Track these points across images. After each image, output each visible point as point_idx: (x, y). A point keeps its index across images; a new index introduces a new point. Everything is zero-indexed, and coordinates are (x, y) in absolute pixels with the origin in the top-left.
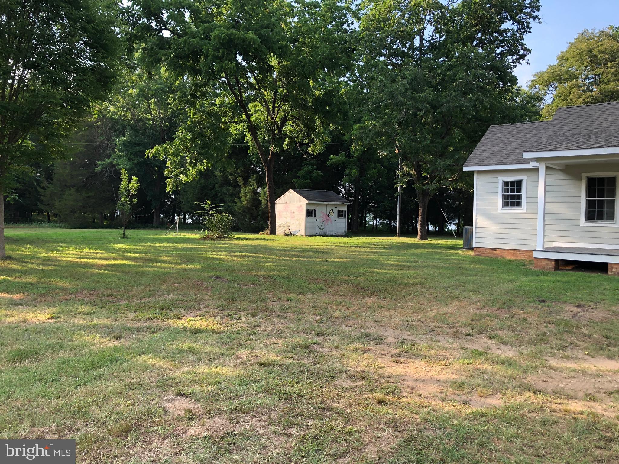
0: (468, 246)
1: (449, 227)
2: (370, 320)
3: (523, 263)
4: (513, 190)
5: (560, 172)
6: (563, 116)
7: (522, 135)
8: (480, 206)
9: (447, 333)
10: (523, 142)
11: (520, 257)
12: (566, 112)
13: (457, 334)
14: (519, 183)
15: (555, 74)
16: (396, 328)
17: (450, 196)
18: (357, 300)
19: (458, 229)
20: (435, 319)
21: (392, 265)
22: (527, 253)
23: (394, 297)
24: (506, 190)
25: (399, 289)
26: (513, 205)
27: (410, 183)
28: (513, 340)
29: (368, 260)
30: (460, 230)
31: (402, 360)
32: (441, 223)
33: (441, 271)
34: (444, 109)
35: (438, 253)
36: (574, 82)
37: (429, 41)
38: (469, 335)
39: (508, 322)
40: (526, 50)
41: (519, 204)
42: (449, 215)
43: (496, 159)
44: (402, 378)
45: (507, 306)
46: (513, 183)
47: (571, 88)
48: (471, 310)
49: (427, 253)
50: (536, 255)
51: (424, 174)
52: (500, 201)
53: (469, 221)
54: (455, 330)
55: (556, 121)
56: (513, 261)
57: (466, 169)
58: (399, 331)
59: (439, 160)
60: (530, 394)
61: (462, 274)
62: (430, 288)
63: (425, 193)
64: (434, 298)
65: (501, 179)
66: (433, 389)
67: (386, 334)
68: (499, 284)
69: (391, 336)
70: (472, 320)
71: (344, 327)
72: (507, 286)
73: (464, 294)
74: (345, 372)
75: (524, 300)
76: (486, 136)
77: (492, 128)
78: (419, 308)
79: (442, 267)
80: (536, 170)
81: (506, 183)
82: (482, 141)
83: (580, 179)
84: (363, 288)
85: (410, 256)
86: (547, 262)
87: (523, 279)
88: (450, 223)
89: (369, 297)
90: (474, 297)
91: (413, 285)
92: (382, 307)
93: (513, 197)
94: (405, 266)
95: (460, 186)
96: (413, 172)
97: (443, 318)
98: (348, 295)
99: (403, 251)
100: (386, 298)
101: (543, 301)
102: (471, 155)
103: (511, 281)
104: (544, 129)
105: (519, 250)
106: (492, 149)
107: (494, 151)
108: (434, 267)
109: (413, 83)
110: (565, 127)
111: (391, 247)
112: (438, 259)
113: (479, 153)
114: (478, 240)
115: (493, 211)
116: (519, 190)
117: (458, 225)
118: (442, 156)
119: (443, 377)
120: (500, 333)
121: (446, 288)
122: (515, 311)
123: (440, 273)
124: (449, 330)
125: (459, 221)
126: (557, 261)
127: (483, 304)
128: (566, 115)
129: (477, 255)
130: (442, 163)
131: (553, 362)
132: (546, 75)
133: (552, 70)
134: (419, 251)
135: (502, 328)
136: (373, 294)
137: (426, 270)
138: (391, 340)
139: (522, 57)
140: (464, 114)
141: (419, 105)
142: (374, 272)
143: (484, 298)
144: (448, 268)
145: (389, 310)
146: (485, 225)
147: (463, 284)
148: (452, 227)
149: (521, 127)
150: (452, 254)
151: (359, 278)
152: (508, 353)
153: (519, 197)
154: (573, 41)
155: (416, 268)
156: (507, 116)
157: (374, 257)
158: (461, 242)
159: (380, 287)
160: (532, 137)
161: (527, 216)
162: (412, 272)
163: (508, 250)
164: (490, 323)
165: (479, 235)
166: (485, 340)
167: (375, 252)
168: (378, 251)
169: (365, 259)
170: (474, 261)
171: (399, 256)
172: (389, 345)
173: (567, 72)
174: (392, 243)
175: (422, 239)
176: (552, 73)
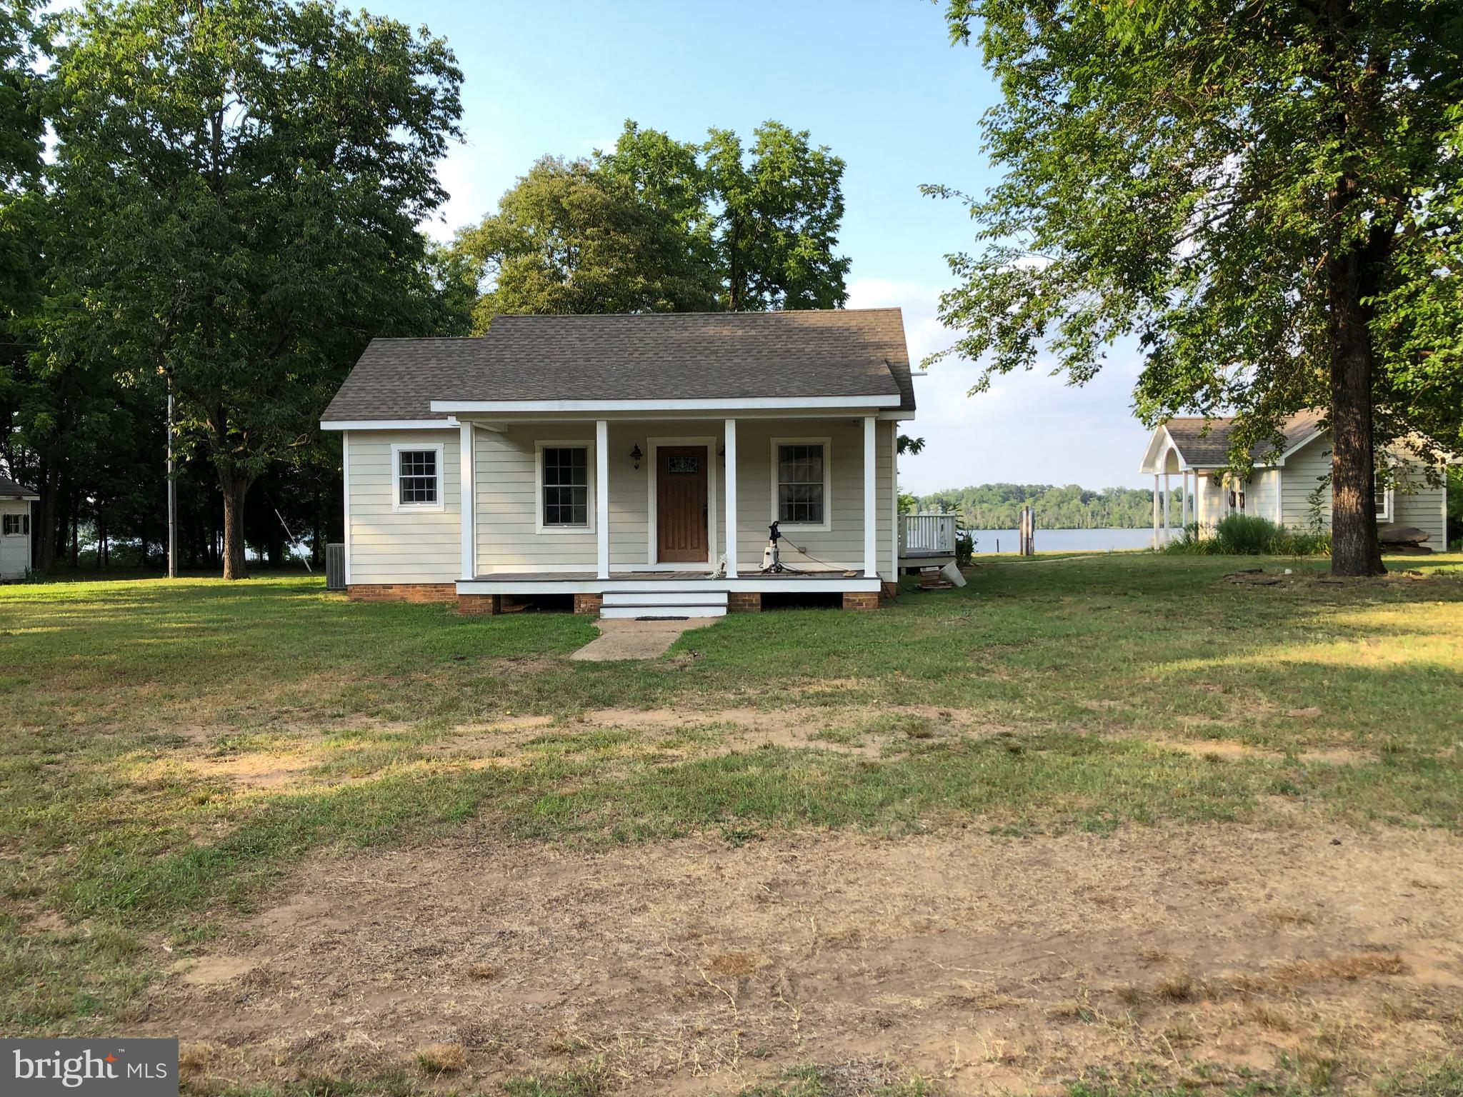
0: (338, 585)
1: (294, 551)
2: (153, 718)
3: (441, 607)
4: (419, 470)
5: (500, 438)
6: (502, 331)
7: (433, 363)
8: (357, 500)
9: (301, 719)
10: (434, 376)
11: (437, 598)
12: (509, 326)
13: (318, 718)
14: (431, 456)
15: (497, 236)
16: (207, 723)
17: (293, 478)
18: (115, 694)
19: (315, 555)
20: (279, 701)
21: (174, 630)
22: (448, 590)
23: (195, 678)
24: (404, 470)
25: (202, 666)
26: (420, 497)
27: (201, 451)
28: (407, 712)
29: (115, 625)
30: (321, 556)
31: (228, 758)
32: (273, 541)
33: (283, 631)
34: (274, 294)
35: (274, 602)
36: (531, 256)
37: (236, 139)
38: (339, 716)
39: (402, 692)
40: (439, 192)
41: (431, 497)
42: (294, 522)
43: (384, 408)
44: (231, 777)
45: (401, 671)
46: (418, 456)
47: (527, 268)
48: (342, 684)
49: (250, 603)
50: (461, 589)
51: (233, 431)
52: (395, 491)
53: (337, 534)
54: (313, 713)
55: (492, 342)
56: (423, 606)
57: (325, 426)
58: (215, 726)
59: (267, 406)
60: (423, 762)
61: (325, 633)
62: (262, 660)
63: (238, 476)
64: (273, 673)
65: (396, 448)
66: (285, 779)
67: (189, 734)
68: (392, 641)
69: (199, 735)
70: (343, 695)
71: (98, 736)
72: (405, 645)
73: (328, 663)
74: (128, 786)
75: (431, 661)
76: (365, 360)
77: (376, 345)
78: (247, 691)
79: (284, 626)
80: (455, 432)
81: (406, 456)
82: (356, 368)
83: (532, 450)
84: (123, 673)
85: (212, 612)
86: (479, 602)
87: (439, 630)
88: (297, 541)
89: (142, 685)
90: (346, 665)
91: (230, 657)
92: (172, 697)
93: (420, 483)
94: (204, 629)
95: (317, 456)
96: (208, 425)
97: (293, 698)
98: (92, 686)
99: (194, 603)
100: (178, 681)
101: (463, 659)
102: (336, 398)
103: (418, 635)
104: (472, 354)
105: (436, 585)
106: (377, 386)
107: (380, 391)
108: (267, 626)
109: (206, 231)
110: (507, 354)
111: (164, 595)
112: (276, 612)
113: (351, 394)
114: (357, 570)
115: (383, 510)
116: (431, 470)
117: (315, 545)
118: (274, 392)
119: (297, 765)
120: (388, 706)
121: (296, 657)
122: (414, 676)
123: (282, 635)
124: (303, 714)
125: (316, 535)
126: (497, 598)
127: (361, 672)
128: (508, 330)
129: (356, 600)
130: (274, 411)
131: (460, 729)
132: (480, 238)
133: (491, 227)
134: (231, 600)
135: (391, 701)
136: (148, 679)
137: (252, 632)
138: (199, 739)
139: (431, 204)
140: (320, 311)
141: (220, 283)
142: (140, 645)
143: (364, 665)
144: (296, 625)
145: (187, 700)
146: (367, 540)
147: (329, 647)
148: (302, 550)
149: (432, 347)
150: (304, 602)
151: (106, 657)
152: (399, 728)
153: (432, 483)
154: (526, 174)
155: (229, 630)
156: (406, 319)
157: (129, 618)
158: (322, 579)
159: (162, 666)
160: (452, 368)
161: (445, 519)
162: (225, 638)
163: (414, 586)
164: (372, 696)
165: (356, 559)
166: (365, 719)
167: (128, 610)
168: (133, 605)
169: (107, 624)
170: (346, 610)
171: (187, 612)
172: (200, 745)
173: (518, 236)
174: (165, 588)
175: (235, 576)
176: (491, 234)
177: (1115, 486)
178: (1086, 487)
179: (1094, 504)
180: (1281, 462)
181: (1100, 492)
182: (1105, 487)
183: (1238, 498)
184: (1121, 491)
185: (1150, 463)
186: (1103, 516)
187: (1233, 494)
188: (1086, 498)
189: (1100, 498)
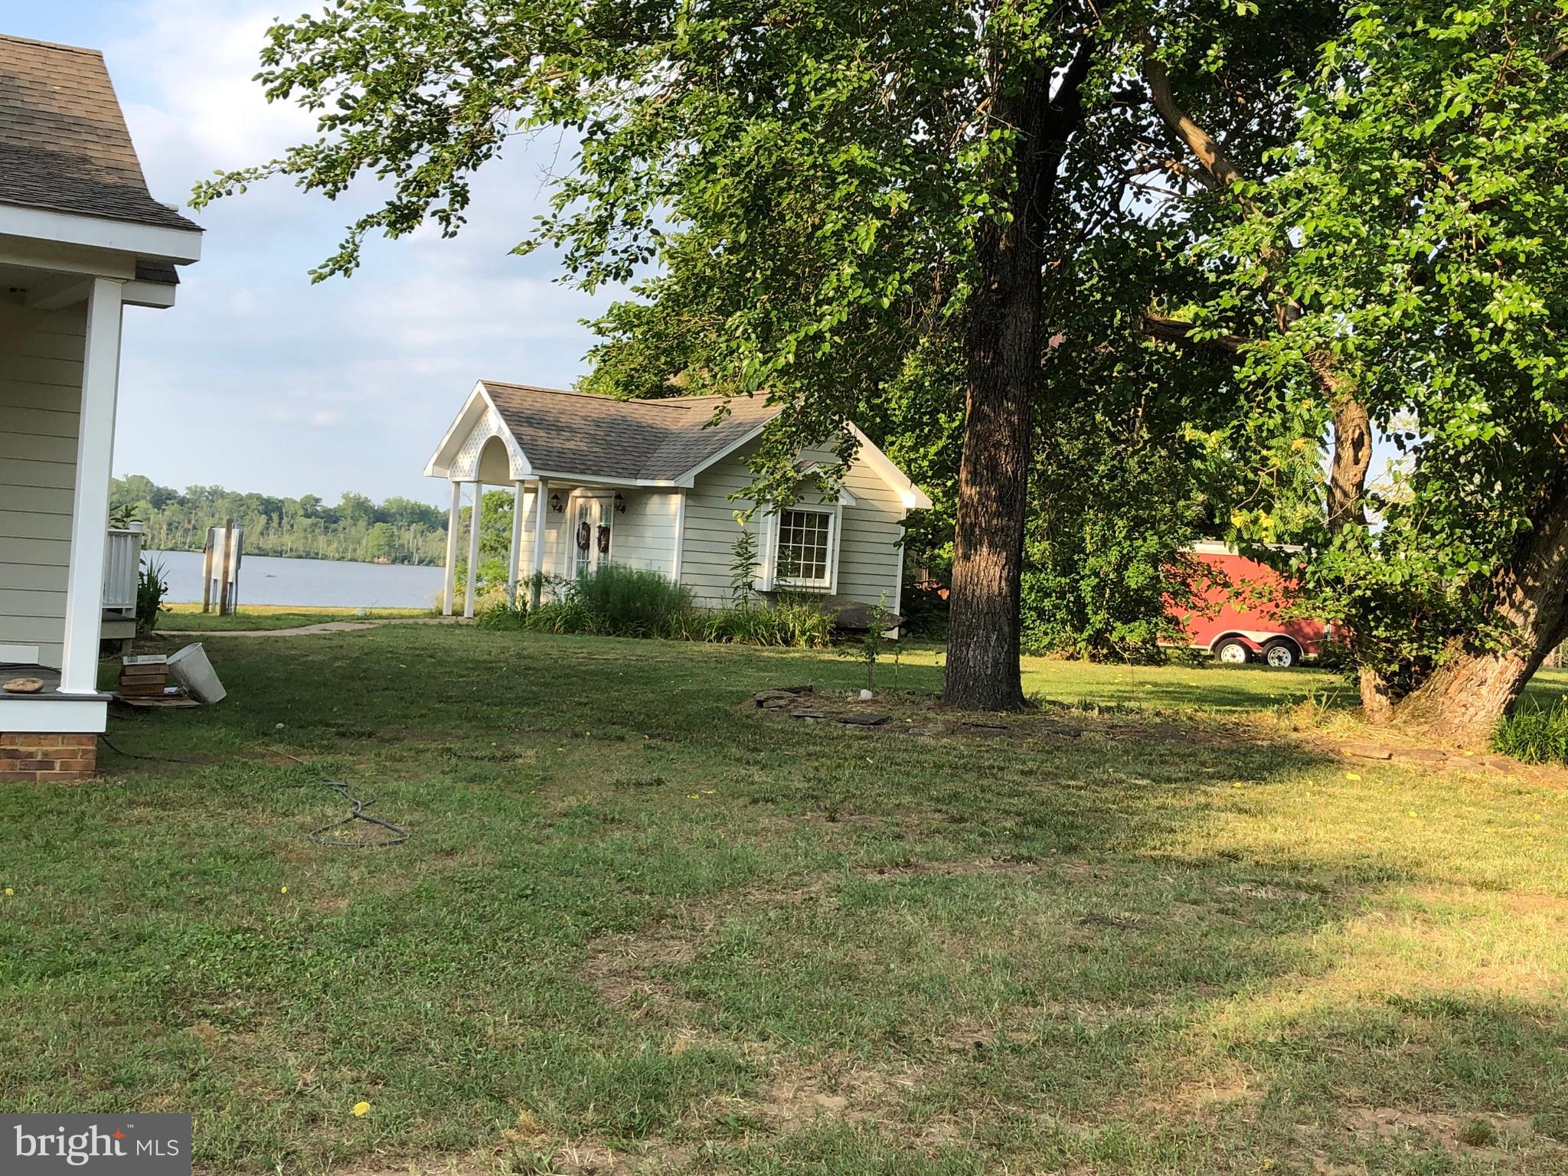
177: (207, 484)
178: (160, 481)
179: (171, 510)
180: (688, 481)
181: (182, 492)
182: (192, 484)
183: (594, 534)
184: (216, 494)
185: (447, 459)
186: (186, 531)
187: (586, 527)
188: (161, 499)
189: (182, 502)
